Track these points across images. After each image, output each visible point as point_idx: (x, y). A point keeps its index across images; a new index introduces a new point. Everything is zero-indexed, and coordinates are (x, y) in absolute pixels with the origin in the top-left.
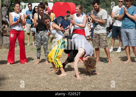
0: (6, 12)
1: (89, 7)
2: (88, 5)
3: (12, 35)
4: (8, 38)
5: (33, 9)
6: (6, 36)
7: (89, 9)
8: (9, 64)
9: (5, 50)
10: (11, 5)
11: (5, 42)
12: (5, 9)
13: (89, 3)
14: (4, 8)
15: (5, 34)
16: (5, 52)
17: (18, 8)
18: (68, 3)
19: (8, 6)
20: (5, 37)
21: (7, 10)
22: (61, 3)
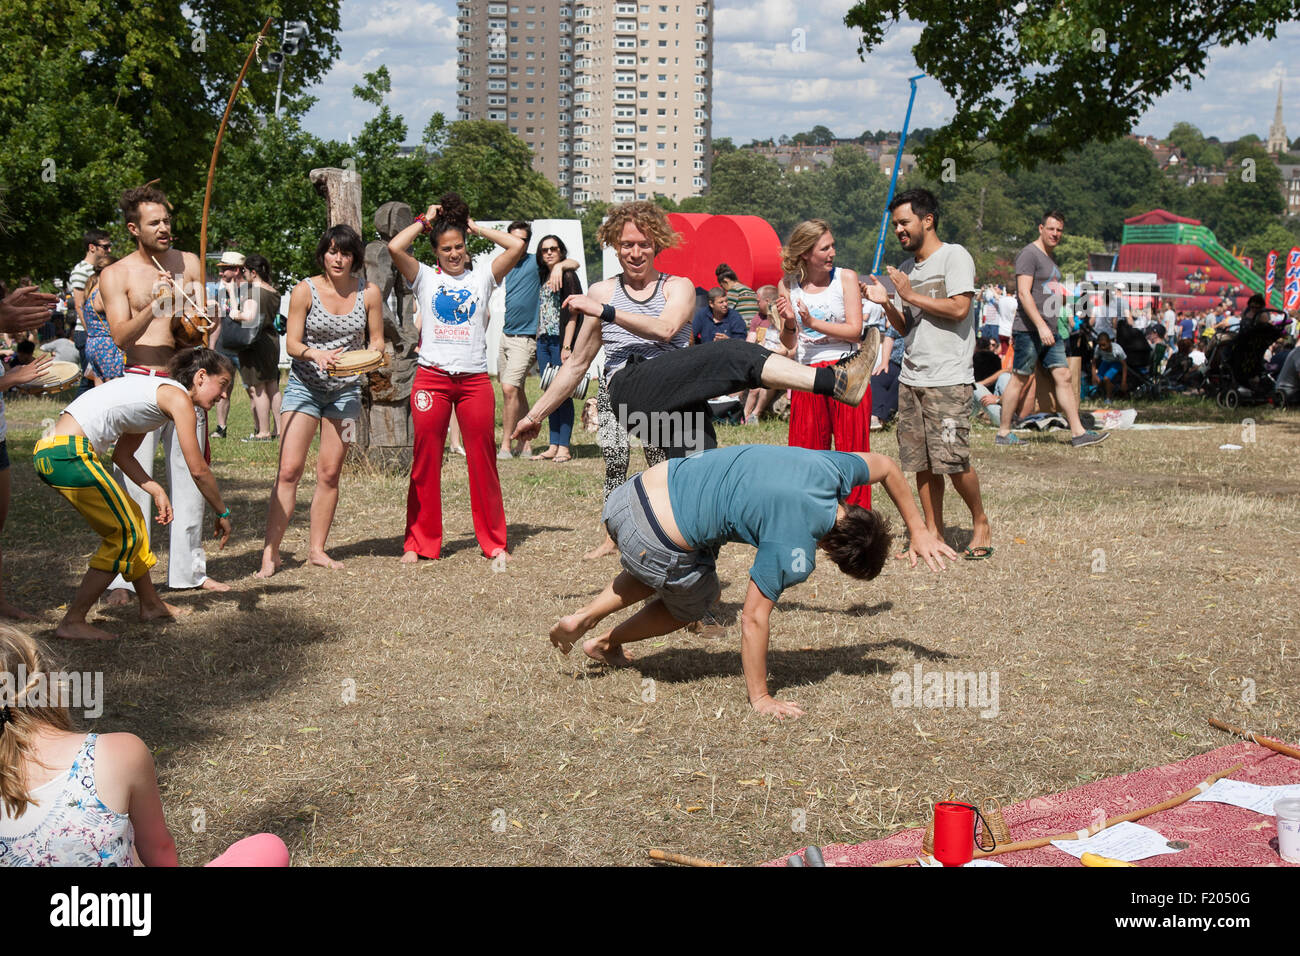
0: (386, 273)
3: (423, 401)
4: (397, 413)
6: (386, 402)
8: (410, 556)
9: (379, 480)
11: (379, 439)
12: (383, 255)
13: (850, 218)
14: (376, 248)
15: (383, 394)
16: (381, 491)
17: (454, 253)
18: (736, 218)
20: (380, 408)
22: (696, 220)
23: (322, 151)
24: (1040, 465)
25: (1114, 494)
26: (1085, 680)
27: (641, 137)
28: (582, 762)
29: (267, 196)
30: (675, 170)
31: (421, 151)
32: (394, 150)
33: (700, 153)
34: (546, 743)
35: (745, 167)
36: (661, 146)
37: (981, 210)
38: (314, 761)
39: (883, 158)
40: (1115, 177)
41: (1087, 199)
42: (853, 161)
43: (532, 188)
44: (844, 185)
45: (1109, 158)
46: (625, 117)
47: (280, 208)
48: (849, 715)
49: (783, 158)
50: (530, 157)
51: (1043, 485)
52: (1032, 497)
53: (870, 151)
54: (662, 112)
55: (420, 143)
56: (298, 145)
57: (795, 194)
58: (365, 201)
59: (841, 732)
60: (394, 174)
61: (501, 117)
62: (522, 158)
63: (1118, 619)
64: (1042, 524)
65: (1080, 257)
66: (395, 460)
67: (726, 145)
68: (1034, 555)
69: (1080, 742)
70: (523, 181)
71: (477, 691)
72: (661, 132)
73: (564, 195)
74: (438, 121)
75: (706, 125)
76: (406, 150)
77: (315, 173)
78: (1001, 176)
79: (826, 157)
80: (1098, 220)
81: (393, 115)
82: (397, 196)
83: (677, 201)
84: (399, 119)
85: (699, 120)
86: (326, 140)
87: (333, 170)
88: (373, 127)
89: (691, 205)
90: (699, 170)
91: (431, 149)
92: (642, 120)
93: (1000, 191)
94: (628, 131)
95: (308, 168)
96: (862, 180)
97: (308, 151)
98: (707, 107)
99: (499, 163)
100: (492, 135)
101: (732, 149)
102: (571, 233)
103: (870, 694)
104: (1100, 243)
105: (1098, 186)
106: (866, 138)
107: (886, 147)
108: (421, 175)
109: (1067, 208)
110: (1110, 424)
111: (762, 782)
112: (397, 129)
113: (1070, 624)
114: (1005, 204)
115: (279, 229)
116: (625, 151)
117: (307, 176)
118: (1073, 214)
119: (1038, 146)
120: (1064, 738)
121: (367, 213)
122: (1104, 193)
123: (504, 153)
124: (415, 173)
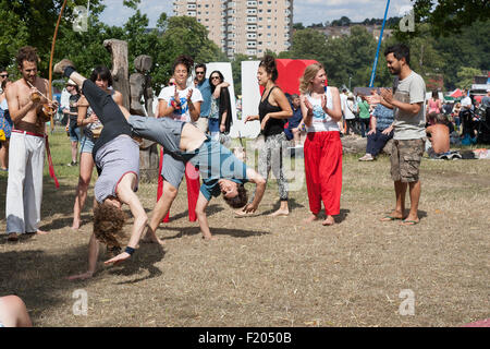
0: (140, 88)
1: (359, 72)
2: (357, 66)
5: (207, 77)
7: (360, 76)
10: (153, 69)
12: (138, 80)
13: (359, 60)
14: (135, 77)
18: (304, 61)
19: (144, 71)
21: (143, 81)
22: (285, 62)
23: (109, 31)
24: (448, 176)
25: (484, 189)
26: (467, 275)
27: (260, 23)
28: (231, 314)
29: (84, 53)
30: (275, 39)
31: (156, 31)
32: (142, 31)
33: (287, 30)
34: (215, 306)
35: (309, 36)
36: (269, 27)
37: (421, 56)
38: (107, 315)
39: (375, 31)
40: (485, 39)
41: (473, 50)
42: (360, 33)
43: (208, 48)
44: (356, 45)
45: (484, 30)
46: (252, 14)
47: (89, 58)
48: (356, 292)
49: (327, 32)
50: (207, 32)
51: (449, 185)
52: (444, 191)
53: (368, 28)
54: (269, 11)
55: (155, 27)
56: (97, 28)
57: (332, 48)
58: (129, 54)
59: (352, 300)
60: (143, 42)
61: (193, 14)
62: (203, 33)
63: (483, 247)
64: (448, 203)
65: (469, 77)
66: (144, 176)
67: (299, 26)
68: (444, 218)
69: (465, 305)
70: (203, 44)
71: (182, 282)
72: (269, 21)
73: (223, 51)
74: (164, 16)
75: (290, 17)
76: (149, 30)
77: (106, 41)
78: (432, 39)
79: (347, 32)
80: (479, 60)
81: (142, 14)
82: (144, 52)
83: (277, 53)
84: (145, 16)
85: (287, 14)
86: (111, 26)
87: (114, 40)
88: (133, 20)
89: (283, 55)
90: (287, 38)
91: (161, 30)
92: (260, 15)
93: (431, 46)
94: (253, 20)
95: (102, 39)
96: (364, 43)
97: (103, 31)
98: (290, 8)
99: (192, 37)
100: (189, 22)
101: (303, 28)
102: (226, 69)
103: (366, 283)
104: (479, 70)
105: (477, 43)
106: (367, 22)
107: (376, 26)
108: (155, 42)
109: (463, 54)
110: (482, 157)
111: (315, 323)
112: (144, 20)
113: (461, 250)
114: (434, 53)
115: (88, 68)
116: (252, 30)
117: (102, 43)
118: (467, 57)
119: (450, 25)
120: (457, 303)
121: (131, 60)
122: (481, 47)
123: (195, 31)
124: (153, 41)
